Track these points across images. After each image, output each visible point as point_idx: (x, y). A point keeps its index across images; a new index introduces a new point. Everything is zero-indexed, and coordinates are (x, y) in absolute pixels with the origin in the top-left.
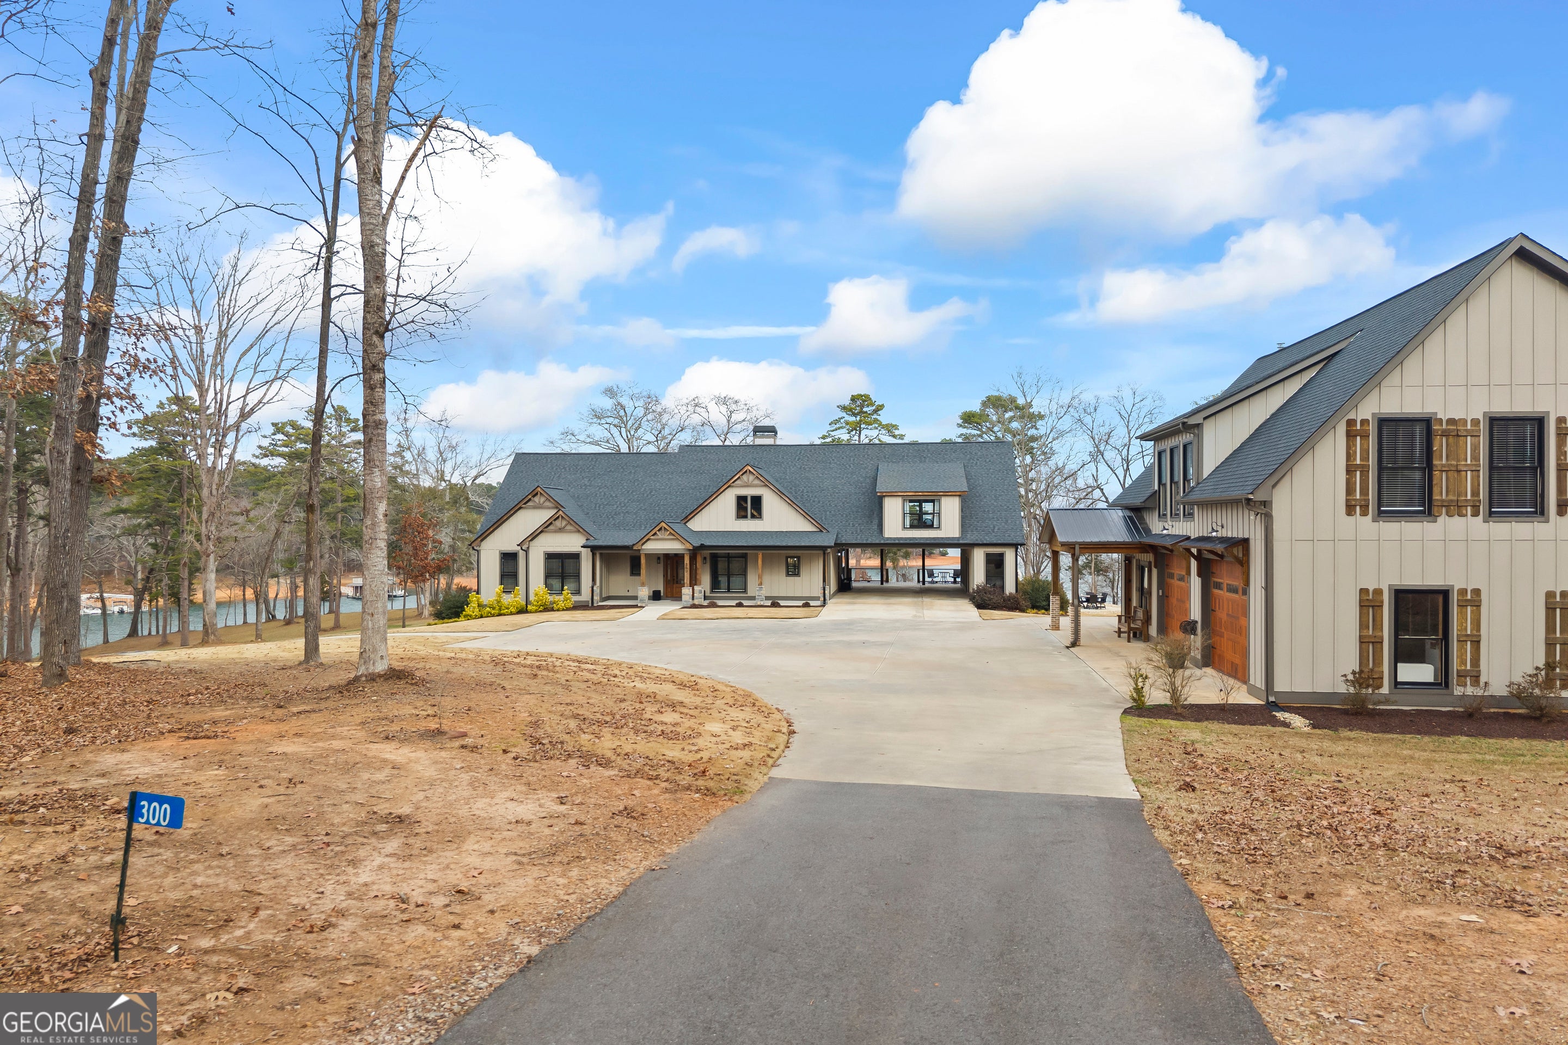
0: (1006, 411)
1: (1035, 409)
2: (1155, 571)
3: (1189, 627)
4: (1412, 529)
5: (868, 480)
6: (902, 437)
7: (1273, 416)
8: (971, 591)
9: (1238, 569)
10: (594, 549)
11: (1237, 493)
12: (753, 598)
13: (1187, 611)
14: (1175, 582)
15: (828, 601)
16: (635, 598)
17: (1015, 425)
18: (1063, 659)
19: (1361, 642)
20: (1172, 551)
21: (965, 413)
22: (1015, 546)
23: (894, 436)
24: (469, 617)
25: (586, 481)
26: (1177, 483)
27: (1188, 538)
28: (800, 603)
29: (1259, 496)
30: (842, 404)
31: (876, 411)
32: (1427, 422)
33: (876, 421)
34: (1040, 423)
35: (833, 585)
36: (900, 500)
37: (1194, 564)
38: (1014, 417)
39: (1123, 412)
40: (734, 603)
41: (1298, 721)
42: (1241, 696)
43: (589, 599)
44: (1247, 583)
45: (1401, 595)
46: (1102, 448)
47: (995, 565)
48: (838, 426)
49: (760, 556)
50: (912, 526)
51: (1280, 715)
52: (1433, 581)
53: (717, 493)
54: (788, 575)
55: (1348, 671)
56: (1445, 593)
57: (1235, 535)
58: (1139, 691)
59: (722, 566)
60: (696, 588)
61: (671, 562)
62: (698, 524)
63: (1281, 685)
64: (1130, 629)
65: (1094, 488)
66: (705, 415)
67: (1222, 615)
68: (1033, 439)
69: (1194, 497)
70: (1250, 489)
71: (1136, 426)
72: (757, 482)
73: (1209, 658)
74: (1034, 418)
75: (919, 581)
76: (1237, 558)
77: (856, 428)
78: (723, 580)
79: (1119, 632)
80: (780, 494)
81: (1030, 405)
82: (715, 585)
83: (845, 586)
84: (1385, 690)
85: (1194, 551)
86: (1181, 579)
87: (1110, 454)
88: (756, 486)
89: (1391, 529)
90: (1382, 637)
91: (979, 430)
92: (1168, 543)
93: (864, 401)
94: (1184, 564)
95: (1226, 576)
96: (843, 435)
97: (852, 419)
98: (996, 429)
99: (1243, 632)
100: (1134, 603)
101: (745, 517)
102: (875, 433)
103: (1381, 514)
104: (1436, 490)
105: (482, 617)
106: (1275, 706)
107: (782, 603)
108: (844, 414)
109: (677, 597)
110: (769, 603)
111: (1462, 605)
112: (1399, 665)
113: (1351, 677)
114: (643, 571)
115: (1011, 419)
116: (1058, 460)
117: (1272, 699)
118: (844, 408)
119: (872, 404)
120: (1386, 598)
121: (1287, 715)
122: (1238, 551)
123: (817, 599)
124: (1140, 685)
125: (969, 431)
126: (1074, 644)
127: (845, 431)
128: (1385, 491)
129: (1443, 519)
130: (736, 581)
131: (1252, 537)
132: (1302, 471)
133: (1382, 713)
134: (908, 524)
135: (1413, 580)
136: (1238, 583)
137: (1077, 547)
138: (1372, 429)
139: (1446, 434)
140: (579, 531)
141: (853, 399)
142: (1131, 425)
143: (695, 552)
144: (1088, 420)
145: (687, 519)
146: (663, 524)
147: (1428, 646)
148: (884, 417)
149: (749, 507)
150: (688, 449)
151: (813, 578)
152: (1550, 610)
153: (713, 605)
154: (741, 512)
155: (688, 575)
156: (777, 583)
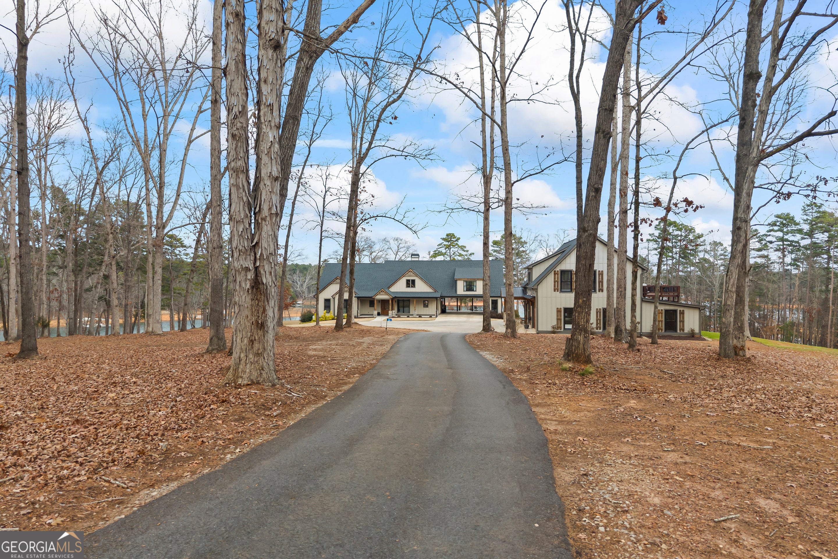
1: (523, 240)
3: (530, 318)
4: (568, 295)
5: (451, 274)
6: (467, 251)
10: (358, 298)
12: (413, 315)
15: (438, 316)
16: (373, 315)
19: (557, 319)
21: (494, 241)
22: (501, 297)
24: (314, 321)
28: (429, 316)
29: (534, 287)
30: (443, 237)
31: (457, 240)
32: (571, 272)
33: (457, 244)
34: (525, 246)
35: (439, 311)
36: (461, 282)
40: (406, 316)
43: (357, 315)
44: (535, 307)
45: (565, 309)
47: (495, 304)
48: (441, 246)
49: (414, 301)
50: (467, 290)
52: (572, 306)
53: (399, 279)
54: (424, 307)
55: (554, 325)
57: (534, 296)
59: (401, 304)
60: (393, 311)
61: (384, 303)
62: (394, 289)
63: (540, 329)
74: (524, 243)
75: (470, 310)
77: (448, 247)
78: (401, 309)
80: (421, 279)
82: (399, 311)
83: (444, 311)
84: (562, 330)
88: (413, 276)
89: (564, 295)
90: (561, 318)
93: (452, 236)
96: (443, 250)
97: (447, 243)
101: (409, 287)
102: (456, 249)
103: (561, 291)
104: (573, 286)
107: (422, 316)
108: (444, 242)
109: (387, 314)
110: (418, 316)
112: (565, 325)
114: (376, 305)
117: (538, 332)
118: (443, 239)
119: (455, 238)
120: (562, 310)
123: (434, 315)
125: (496, 249)
127: (444, 248)
128: (562, 287)
129: (575, 293)
130: (406, 309)
131: (536, 296)
132: (545, 283)
134: (465, 290)
135: (566, 306)
138: (559, 273)
139: (575, 274)
141: (447, 235)
143: (392, 299)
145: (389, 287)
146: (383, 290)
147: (571, 321)
148: (460, 243)
149: (411, 283)
150: (388, 262)
151: (433, 308)
152: (597, 313)
153: (399, 317)
154: (408, 285)
155: (390, 307)
156: (421, 310)
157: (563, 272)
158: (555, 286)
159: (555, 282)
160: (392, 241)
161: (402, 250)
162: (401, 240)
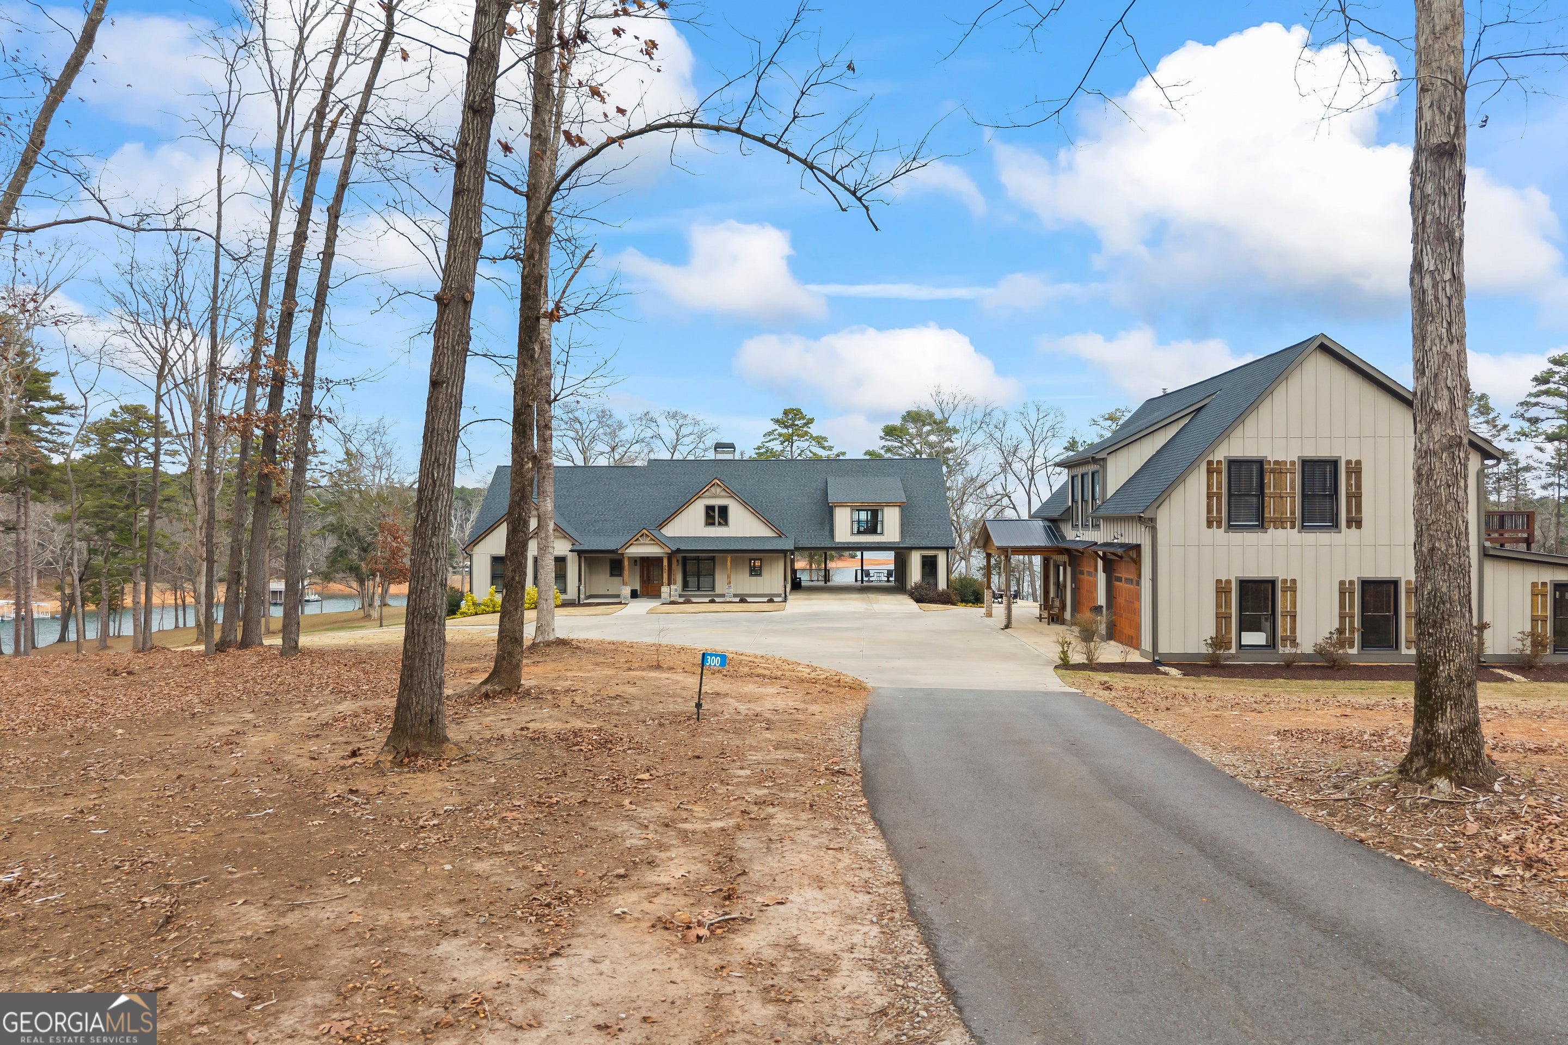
0: (924, 425)
1: (950, 424)
2: (1069, 570)
3: (1098, 609)
4: (1251, 538)
5: (818, 492)
6: (830, 448)
7: (1158, 452)
8: (909, 587)
9: (1133, 567)
10: (579, 553)
11: (1132, 512)
12: (723, 596)
13: (1095, 599)
14: (1085, 577)
15: (789, 597)
16: (618, 596)
17: (933, 438)
18: (1002, 637)
19: (1217, 617)
20: (1082, 553)
21: (887, 427)
22: (947, 549)
23: (824, 448)
24: (464, 614)
25: (565, 492)
26: (1087, 502)
27: (1096, 544)
28: (765, 599)
29: (1148, 515)
30: (776, 417)
31: (806, 424)
32: (1260, 463)
33: (806, 433)
34: (955, 437)
36: (848, 510)
37: (1100, 563)
38: (932, 430)
39: (1028, 427)
40: (707, 600)
41: (1174, 672)
42: (1135, 657)
43: (575, 597)
44: (1139, 576)
45: (1244, 584)
46: (1010, 459)
47: (929, 565)
48: (771, 437)
49: (729, 559)
50: (859, 532)
51: (1162, 668)
52: (1265, 574)
53: (688, 503)
54: (751, 575)
55: (1208, 637)
56: (1273, 583)
57: (1131, 542)
58: (1064, 653)
59: (691, 567)
60: (672, 587)
61: (648, 565)
62: (670, 531)
63: (1163, 649)
64: (1050, 614)
65: (1003, 496)
66: (655, 429)
67: (1121, 601)
68: (948, 451)
69: (1101, 512)
70: (1141, 509)
71: (1040, 439)
72: (724, 493)
73: (1112, 634)
74: (950, 432)
75: (856, 580)
76: (1132, 558)
77: (789, 439)
78: (692, 581)
79: (1041, 618)
80: (745, 504)
81: (947, 420)
82: (685, 585)
84: (1233, 651)
85: (1101, 553)
86: (1089, 573)
87: (1017, 466)
88: (723, 497)
89: (1237, 538)
90: (1231, 614)
91: (901, 442)
92: (1080, 547)
93: (796, 415)
94: (1092, 563)
95: (1124, 572)
96: (776, 446)
97: (785, 431)
98: (915, 441)
99: (1137, 612)
100: (1052, 594)
101: (713, 524)
102: (806, 445)
103: (1230, 527)
104: (1266, 510)
105: (476, 614)
106: (1159, 663)
107: (749, 599)
108: (777, 427)
109: (657, 595)
110: (737, 599)
111: (1284, 591)
112: (1243, 633)
113: (1209, 641)
114: (626, 572)
115: (929, 433)
116: (971, 471)
117: (1157, 658)
118: (777, 421)
119: (803, 418)
120: (1234, 586)
121: (1167, 668)
122: (1133, 554)
123: (779, 595)
124: (1066, 649)
125: (890, 443)
126: (1007, 627)
127: (778, 442)
128: (1233, 511)
129: (1271, 531)
130: (705, 581)
131: (1143, 544)
132: (1177, 497)
133: (1229, 666)
134: (855, 530)
135: (1252, 573)
136: (1133, 576)
137: (1010, 551)
138: (1224, 467)
139: (1272, 471)
140: (565, 537)
141: (786, 413)
142: (1036, 438)
143: (670, 557)
144: (998, 434)
145: (661, 526)
146: (644, 531)
147: (1263, 620)
148: (814, 430)
149: (717, 515)
150: (654, 464)
151: (774, 579)
152: (1342, 593)
153: (688, 602)
154: (710, 521)
155: (665, 576)
156: (743, 582)
157: (1234, 464)
158: (1209, 510)
159: (1209, 496)
160: (662, 420)
161: (687, 440)
162: (685, 417)
